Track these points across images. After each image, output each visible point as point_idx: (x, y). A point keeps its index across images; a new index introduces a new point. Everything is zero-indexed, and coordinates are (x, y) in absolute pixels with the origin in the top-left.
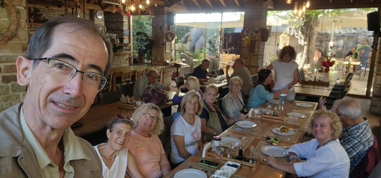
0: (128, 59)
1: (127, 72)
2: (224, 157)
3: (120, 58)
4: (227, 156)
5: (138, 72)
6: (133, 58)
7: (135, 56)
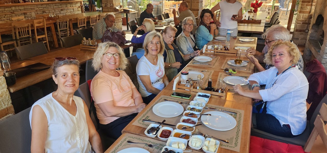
0: (80, 7)
1: (82, 18)
2: (194, 89)
3: (72, 6)
4: (196, 88)
5: (92, 18)
6: (84, 7)
7: (86, 4)
